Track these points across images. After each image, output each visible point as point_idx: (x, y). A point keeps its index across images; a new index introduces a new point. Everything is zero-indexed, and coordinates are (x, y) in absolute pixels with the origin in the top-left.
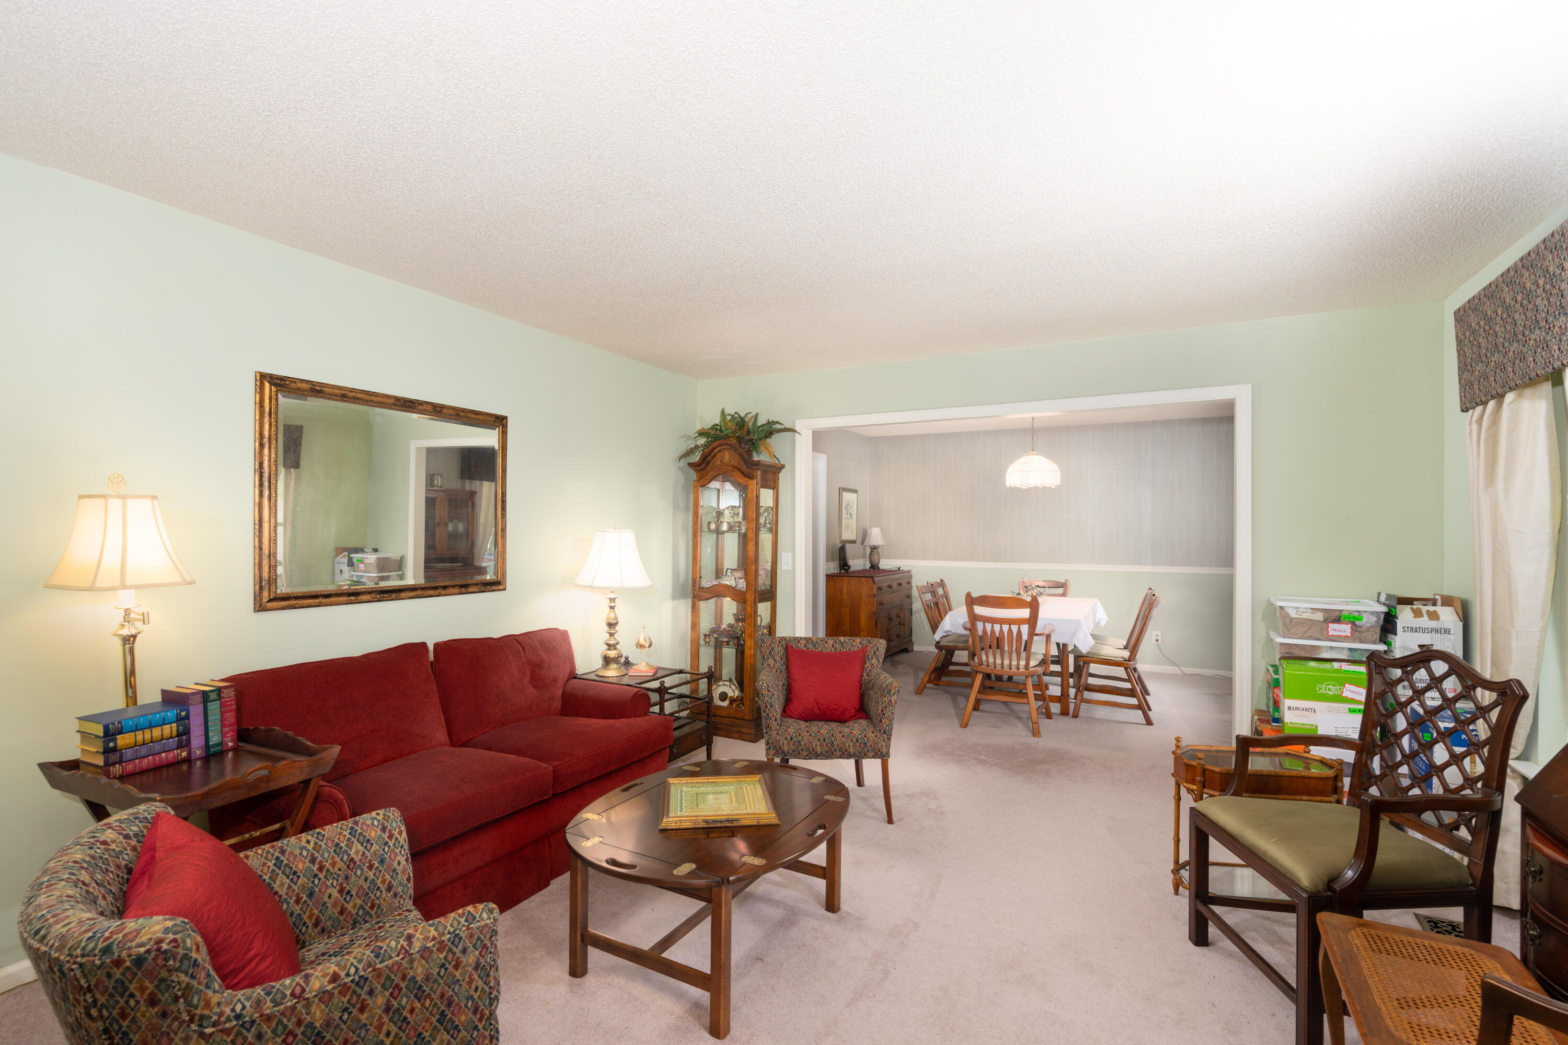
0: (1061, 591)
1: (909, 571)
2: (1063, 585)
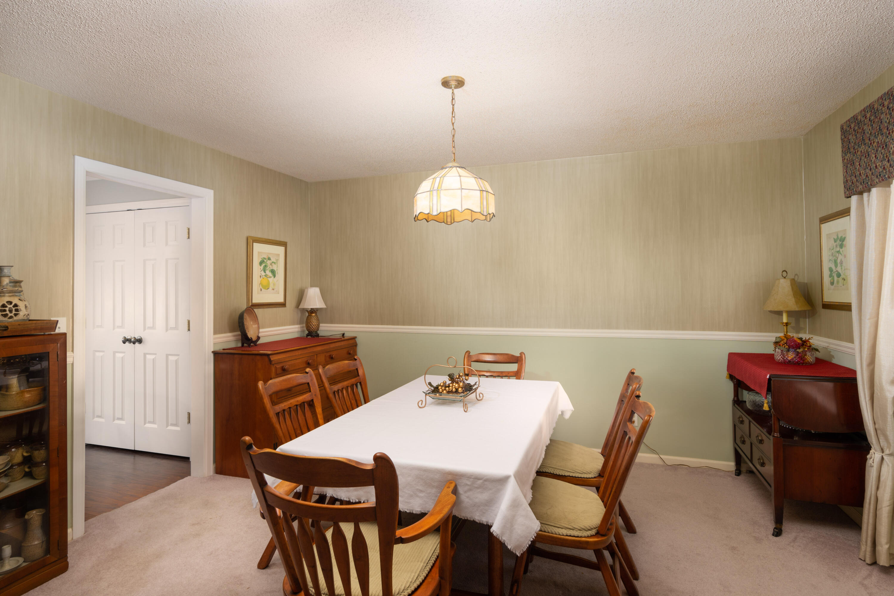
0: (514, 367)
1: (354, 338)
2: (517, 360)
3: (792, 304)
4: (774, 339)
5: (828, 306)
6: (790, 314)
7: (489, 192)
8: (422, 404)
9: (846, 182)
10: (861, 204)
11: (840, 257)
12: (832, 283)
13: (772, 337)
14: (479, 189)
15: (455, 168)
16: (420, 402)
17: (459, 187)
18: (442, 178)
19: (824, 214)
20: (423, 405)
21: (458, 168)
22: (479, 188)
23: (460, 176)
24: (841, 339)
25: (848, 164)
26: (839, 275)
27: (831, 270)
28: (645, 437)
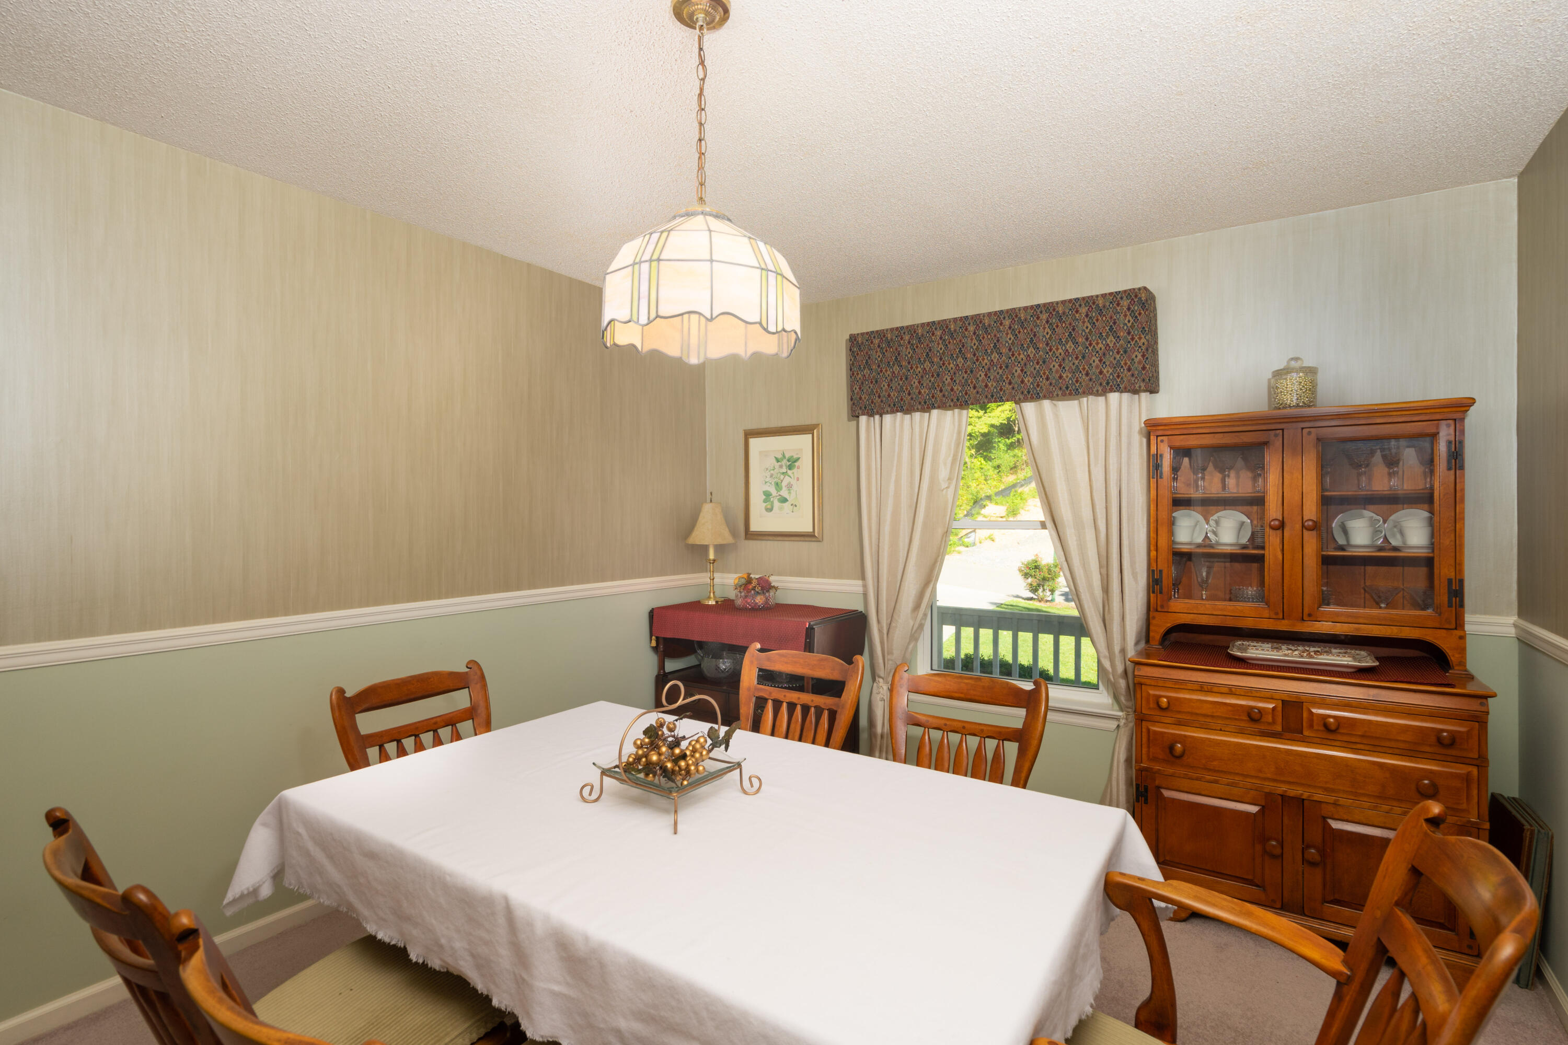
7: (784, 277)
8: (590, 794)
14: (758, 266)
15: (701, 217)
16: (587, 789)
17: (709, 258)
18: (665, 234)
20: (594, 796)
21: (709, 218)
22: (760, 264)
23: (710, 231)
28: (1170, 956)
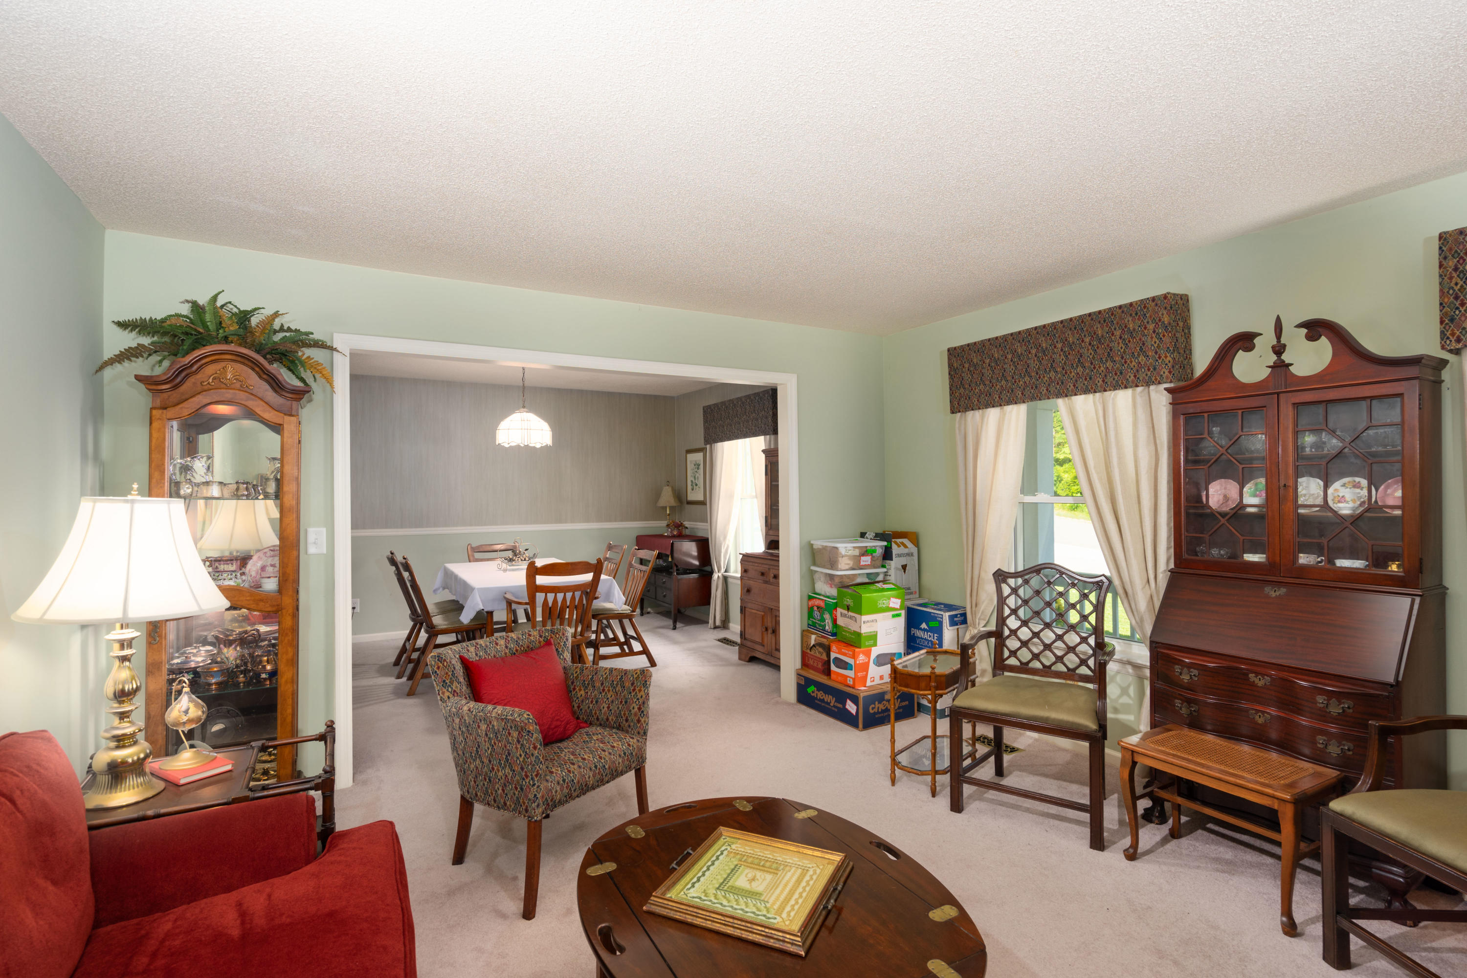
3: (673, 502)
4: (665, 525)
5: (690, 503)
6: (672, 508)
9: (705, 437)
10: (711, 448)
11: (697, 475)
12: (693, 489)
13: (664, 523)
19: (689, 448)
24: (696, 522)
25: (706, 429)
26: (696, 485)
27: (692, 481)
